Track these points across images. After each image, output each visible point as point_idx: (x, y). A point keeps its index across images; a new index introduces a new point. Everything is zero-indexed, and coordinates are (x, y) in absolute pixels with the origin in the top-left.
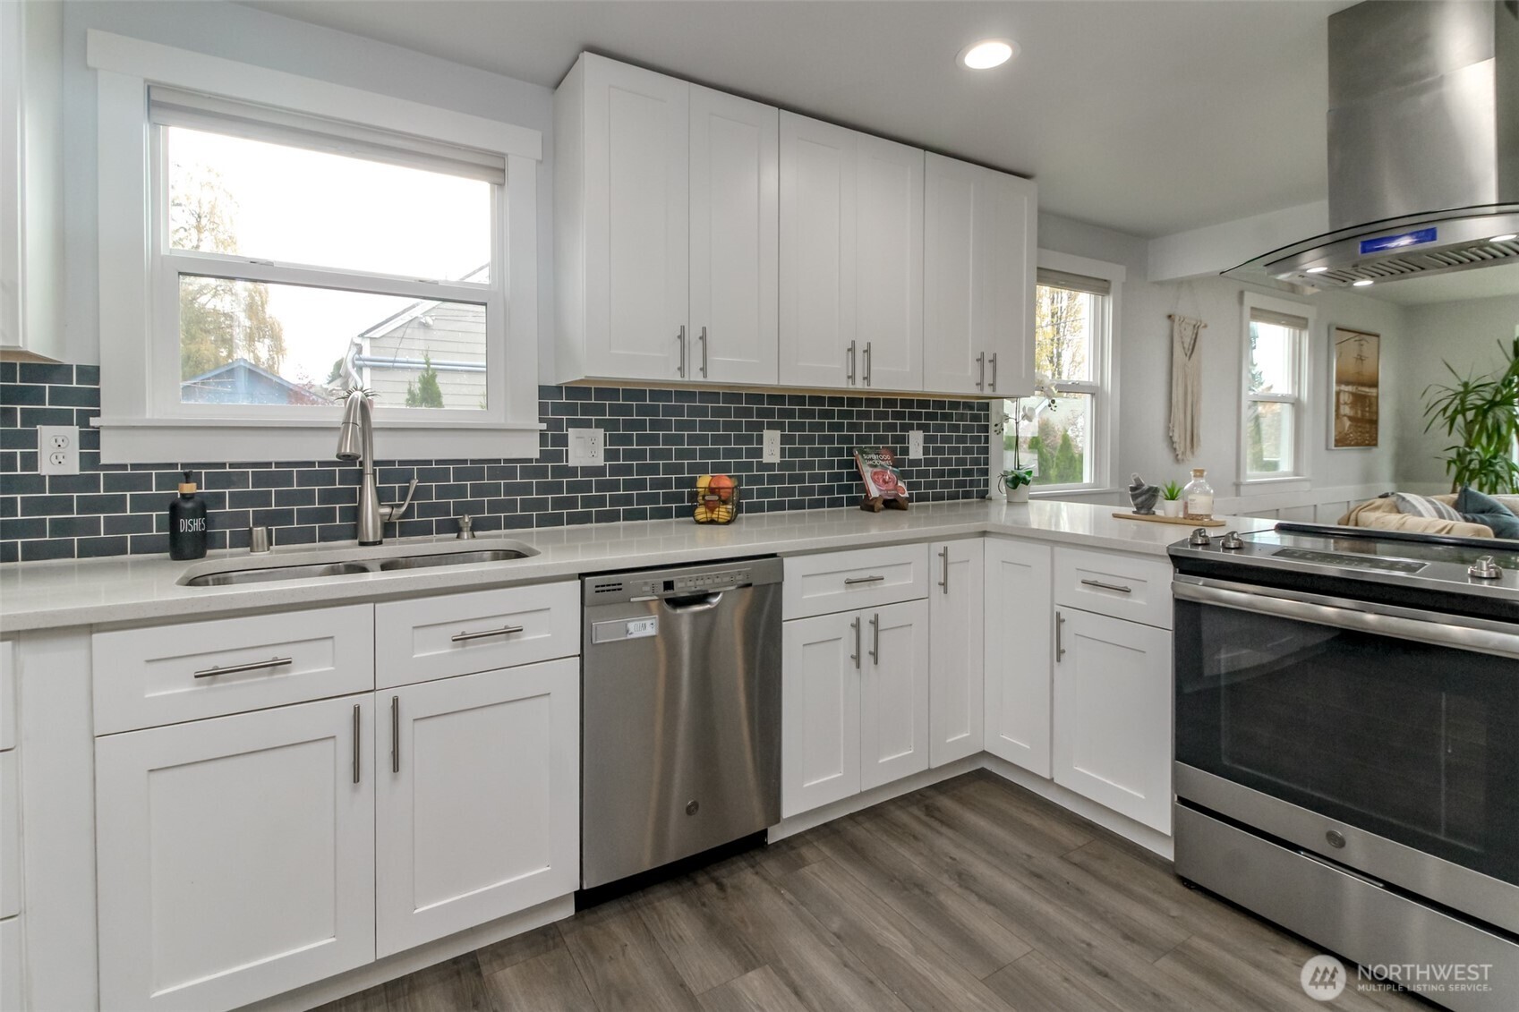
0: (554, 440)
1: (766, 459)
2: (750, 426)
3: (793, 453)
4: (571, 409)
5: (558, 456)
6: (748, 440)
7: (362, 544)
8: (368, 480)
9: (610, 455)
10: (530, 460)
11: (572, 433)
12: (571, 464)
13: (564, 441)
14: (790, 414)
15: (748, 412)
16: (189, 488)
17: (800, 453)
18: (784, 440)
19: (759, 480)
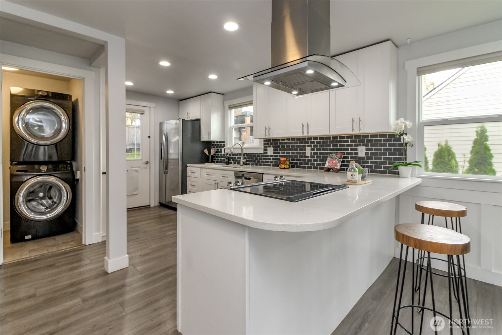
0: (265, 150)
1: (307, 155)
2: (303, 146)
3: (315, 153)
4: (268, 144)
5: (266, 153)
6: (302, 150)
7: (241, 165)
8: (242, 156)
9: (274, 153)
10: (262, 154)
11: (268, 148)
12: (268, 154)
13: (267, 150)
14: (314, 143)
15: (302, 143)
16: (227, 156)
17: (317, 153)
18: (312, 150)
19: (305, 160)
